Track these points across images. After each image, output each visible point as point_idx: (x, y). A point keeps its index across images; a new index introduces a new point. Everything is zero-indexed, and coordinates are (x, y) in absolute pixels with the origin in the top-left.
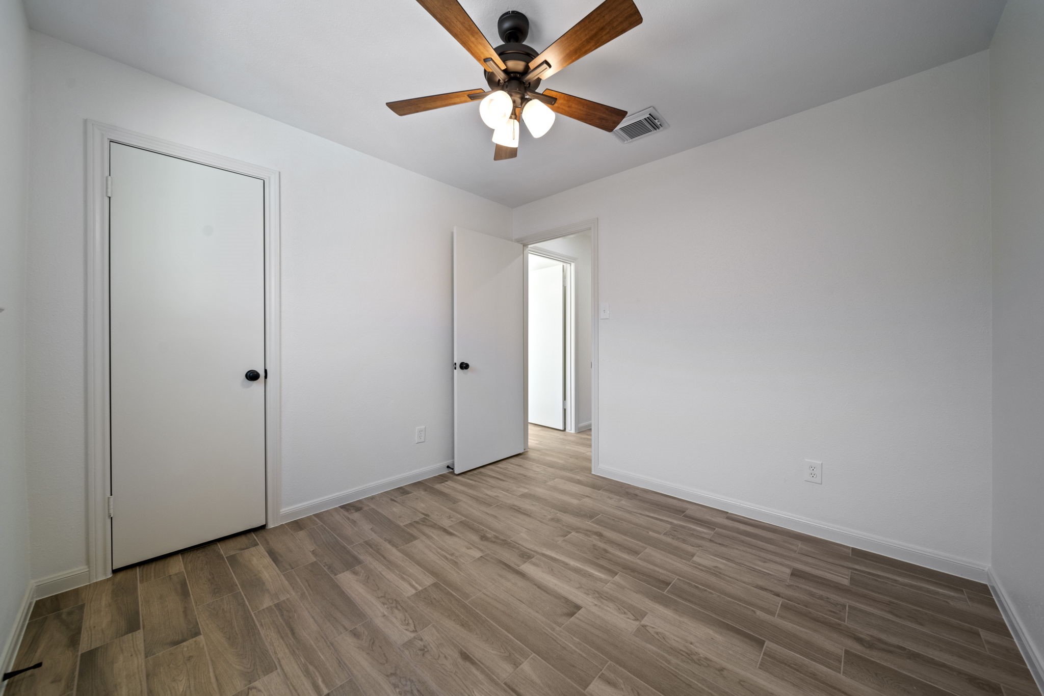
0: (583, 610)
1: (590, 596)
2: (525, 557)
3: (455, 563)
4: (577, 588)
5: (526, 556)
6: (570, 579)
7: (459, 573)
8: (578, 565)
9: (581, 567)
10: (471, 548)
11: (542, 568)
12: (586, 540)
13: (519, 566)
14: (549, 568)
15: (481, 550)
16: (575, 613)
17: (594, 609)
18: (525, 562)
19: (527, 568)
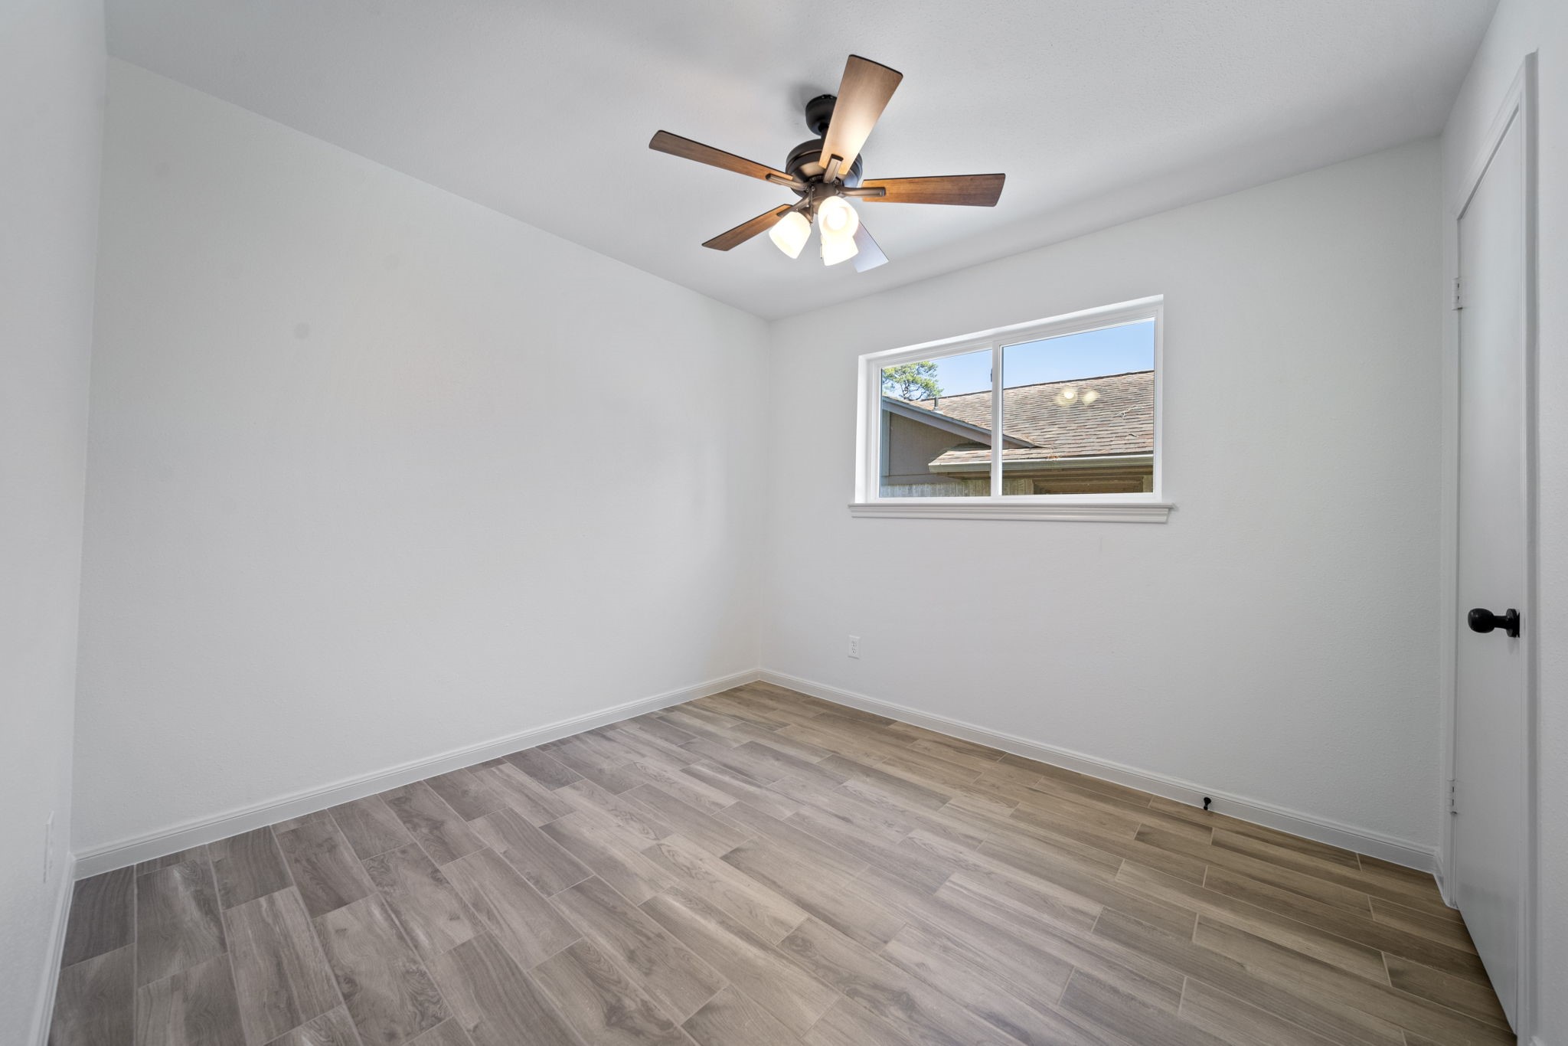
0: (720, 855)
1: (703, 870)
2: (799, 942)
3: (926, 929)
4: (719, 881)
5: (797, 944)
6: (725, 895)
7: (907, 908)
8: (702, 921)
9: (698, 918)
10: (917, 965)
11: (768, 916)
12: (658, 992)
13: (808, 919)
14: (757, 915)
15: (891, 959)
16: (731, 852)
17: (705, 854)
18: (799, 929)
19: (796, 917)
